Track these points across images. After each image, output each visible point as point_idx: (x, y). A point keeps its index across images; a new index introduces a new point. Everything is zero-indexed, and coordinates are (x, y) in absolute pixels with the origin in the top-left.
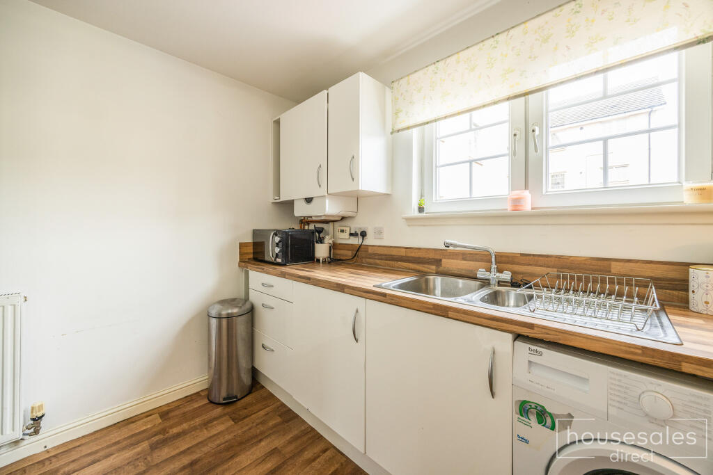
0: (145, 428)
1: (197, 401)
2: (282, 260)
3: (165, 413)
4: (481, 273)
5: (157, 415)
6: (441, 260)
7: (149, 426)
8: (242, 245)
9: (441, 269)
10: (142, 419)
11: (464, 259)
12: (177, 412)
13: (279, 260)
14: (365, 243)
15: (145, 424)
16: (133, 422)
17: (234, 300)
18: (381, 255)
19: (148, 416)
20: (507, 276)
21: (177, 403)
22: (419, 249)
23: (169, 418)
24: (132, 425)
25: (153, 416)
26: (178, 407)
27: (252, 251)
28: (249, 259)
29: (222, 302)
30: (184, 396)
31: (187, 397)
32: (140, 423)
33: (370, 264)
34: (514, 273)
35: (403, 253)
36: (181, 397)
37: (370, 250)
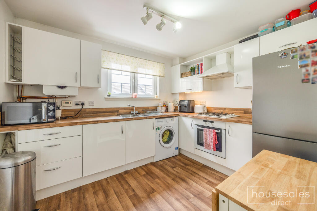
4: (132, 112)
6: (118, 111)
9: (118, 113)
11: (125, 110)
14: (84, 108)
18: (94, 112)
20: (137, 112)
22: (111, 108)
33: (88, 116)
34: (138, 111)
35: (105, 110)
37: (87, 111)
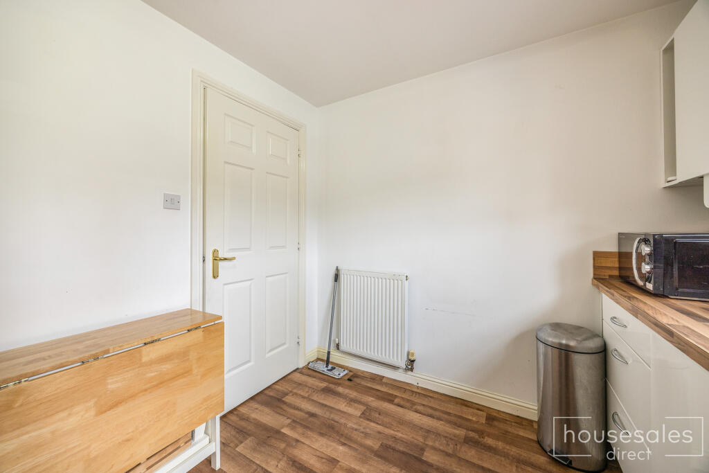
0: (470, 418)
1: (525, 429)
2: (654, 287)
3: (493, 417)
5: (485, 414)
7: (474, 419)
8: (597, 255)
10: (473, 408)
12: (502, 426)
13: (650, 286)
15: (473, 415)
16: (466, 406)
17: (579, 328)
19: (478, 409)
21: (507, 416)
23: (491, 425)
24: (465, 408)
25: (482, 413)
26: (505, 421)
27: (618, 266)
28: (611, 276)
29: (557, 326)
30: (516, 414)
31: (518, 417)
32: (471, 410)
36: (514, 413)
